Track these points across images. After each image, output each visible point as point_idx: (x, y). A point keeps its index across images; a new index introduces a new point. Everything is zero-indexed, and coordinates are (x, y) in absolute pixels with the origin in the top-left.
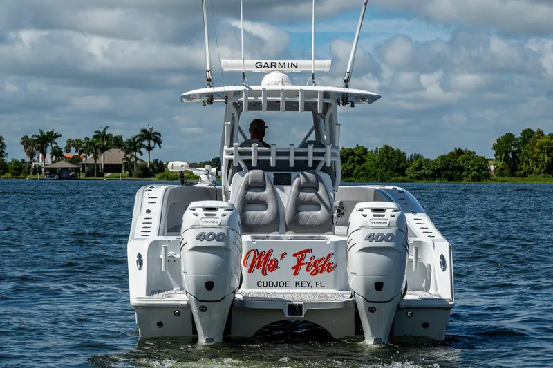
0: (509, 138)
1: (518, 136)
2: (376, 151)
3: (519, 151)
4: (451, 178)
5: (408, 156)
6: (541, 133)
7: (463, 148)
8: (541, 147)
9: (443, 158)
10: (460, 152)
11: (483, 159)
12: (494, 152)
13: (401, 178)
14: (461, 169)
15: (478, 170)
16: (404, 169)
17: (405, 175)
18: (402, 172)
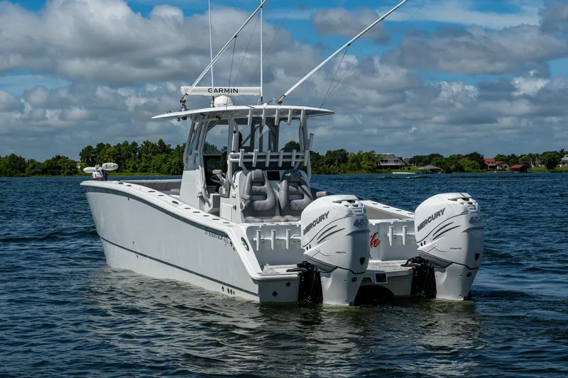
0: (89, 148)
1: (95, 147)
2: (6, 158)
3: (95, 157)
4: (53, 174)
5: (26, 160)
6: (109, 146)
7: (61, 155)
8: (109, 154)
9: (48, 161)
10: (59, 157)
11: (73, 162)
12: (80, 157)
13: (22, 174)
14: (60, 168)
15: (70, 169)
16: (24, 168)
17: (24, 172)
18: (23, 170)
